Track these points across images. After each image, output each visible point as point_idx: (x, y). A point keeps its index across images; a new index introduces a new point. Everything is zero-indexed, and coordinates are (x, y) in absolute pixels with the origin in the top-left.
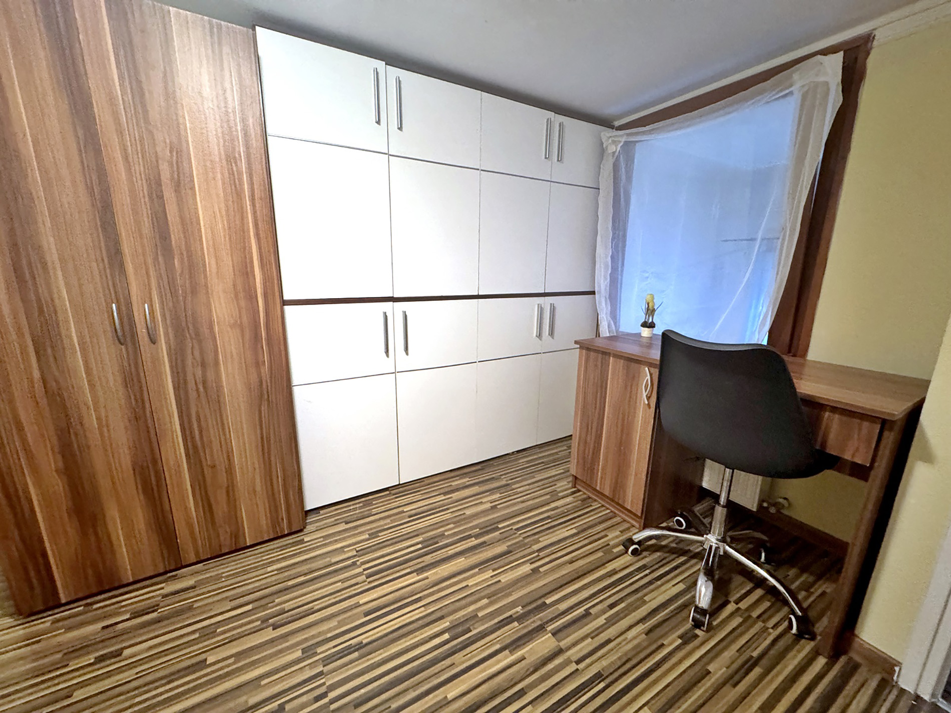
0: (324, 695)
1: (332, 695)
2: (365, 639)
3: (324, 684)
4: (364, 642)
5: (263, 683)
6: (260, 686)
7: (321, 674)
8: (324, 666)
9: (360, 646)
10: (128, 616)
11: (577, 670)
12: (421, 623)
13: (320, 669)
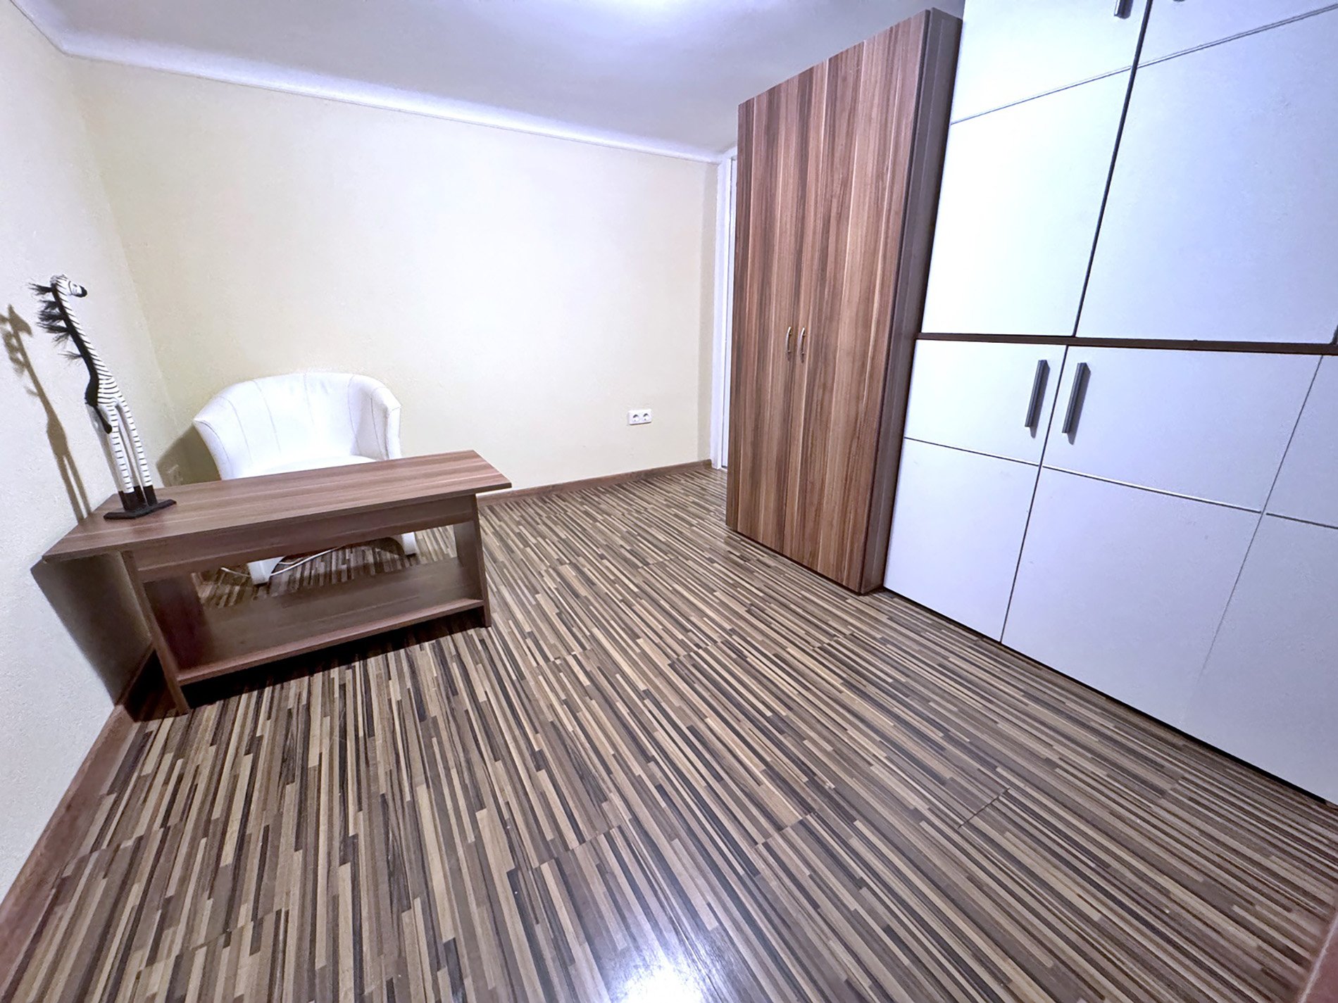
0: (699, 647)
1: (700, 651)
2: (750, 659)
3: (707, 645)
4: (748, 659)
5: (705, 619)
6: (702, 618)
7: (715, 642)
8: (722, 642)
9: (744, 658)
10: (738, 554)
11: (756, 843)
12: (779, 693)
13: (719, 640)
